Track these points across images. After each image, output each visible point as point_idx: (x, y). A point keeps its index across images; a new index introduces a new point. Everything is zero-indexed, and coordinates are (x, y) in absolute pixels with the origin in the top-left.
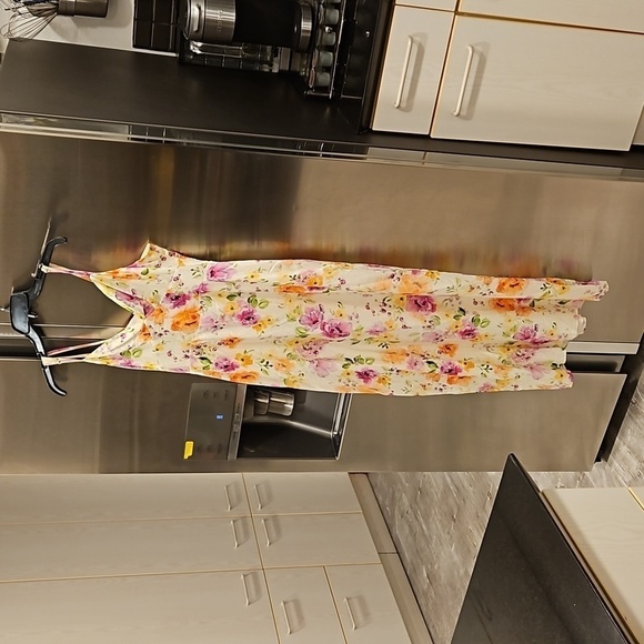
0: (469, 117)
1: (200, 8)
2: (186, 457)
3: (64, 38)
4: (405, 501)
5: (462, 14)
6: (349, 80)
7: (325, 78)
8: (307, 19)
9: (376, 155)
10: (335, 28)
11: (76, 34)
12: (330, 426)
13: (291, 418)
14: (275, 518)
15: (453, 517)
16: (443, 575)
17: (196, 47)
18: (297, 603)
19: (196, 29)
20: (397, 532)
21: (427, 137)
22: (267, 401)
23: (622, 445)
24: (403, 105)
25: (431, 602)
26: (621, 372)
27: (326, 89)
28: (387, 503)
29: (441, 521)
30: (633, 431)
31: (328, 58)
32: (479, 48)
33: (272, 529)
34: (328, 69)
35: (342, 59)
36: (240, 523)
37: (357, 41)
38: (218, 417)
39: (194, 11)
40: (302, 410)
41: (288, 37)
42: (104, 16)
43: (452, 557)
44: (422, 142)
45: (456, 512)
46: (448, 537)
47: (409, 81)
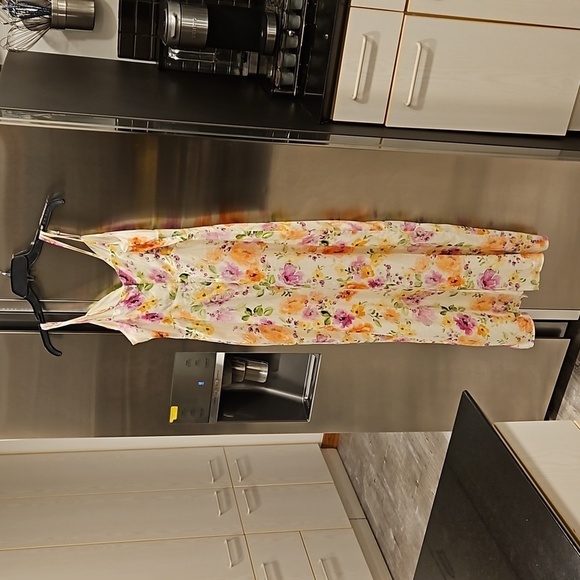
0: (419, 107)
1: (176, 17)
2: (171, 421)
3: (56, 50)
4: (372, 469)
5: (411, 14)
6: (311, 79)
7: (289, 78)
8: (272, 25)
9: (336, 141)
10: (297, 32)
11: (67, 46)
12: (301, 392)
13: (266, 385)
14: (254, 489)
15: (416, 482)
16: (408, 536)
17: (174, 54)
18: (276, 564)
19: (173, 35)
20: (366, 499)
21: (383, 126)
22: (244, 369)
23: (568, 405)
24: (360, 97)
25: (398, 561)
26: (565, 337)
27: (291, 87)
28: (356, 473)
29: (405, 487)
30: (578, 392)
31: (291, 59)
32: (427, 45)
33: (253, 499)
34: (291, 69)
35: (304, 60)
36: (222, 493)
37: (317, 43)
38: (200, 383)
39: (171, 20)
40: (276, 377)
41: (256, 42)
42: (92, 29)
43: (416, 519)
44: (378, 130)
45: (418, 477)
46: (411, 500)
47: (364, 76)
